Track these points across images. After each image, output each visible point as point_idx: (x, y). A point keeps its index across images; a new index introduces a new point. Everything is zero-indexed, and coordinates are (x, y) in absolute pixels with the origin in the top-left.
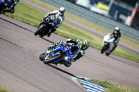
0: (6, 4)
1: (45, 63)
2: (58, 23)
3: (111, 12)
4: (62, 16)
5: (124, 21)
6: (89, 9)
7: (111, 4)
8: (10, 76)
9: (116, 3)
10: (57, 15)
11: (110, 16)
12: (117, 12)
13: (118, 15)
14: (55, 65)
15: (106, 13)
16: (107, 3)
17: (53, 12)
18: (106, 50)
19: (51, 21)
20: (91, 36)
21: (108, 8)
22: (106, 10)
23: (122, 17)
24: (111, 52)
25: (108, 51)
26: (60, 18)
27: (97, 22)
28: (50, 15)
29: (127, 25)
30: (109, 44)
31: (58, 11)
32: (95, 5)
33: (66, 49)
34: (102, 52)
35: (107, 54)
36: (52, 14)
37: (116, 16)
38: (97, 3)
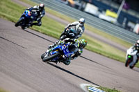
0: (32, 17)
1: (44, 61)
2: (79, 34)
3: (120, 20)
4: (82, 26)
5: (133, 29)
6: (97, 17)
7: (119, 12)
8: (19, 83)
9: (124, 11)
10: (77, 26)
11: (118, 24)
12: (125, 19)
13: (127, 23)
14: (55, 64)
15: (114, 21)
16: (115, 11)
17: (73, 24)
18: (130, 63)
19: (71, 32)
20: (99, 43)
21: (116, 16)
22: (114, 18)
23: (130, 24)
24: (135, 64)
25: (132, 64)
26: (80, 28)
27: (105, 29)
28: (70, 26)
29: (135, 33)
30: (132, 56)
31: (78, 22)
32: (103, 12)
33: (63, 47)
34: (126, 66)
35: (131, 67)
36: (73, 25)
37: (124, 24)
38: (105, 10)
